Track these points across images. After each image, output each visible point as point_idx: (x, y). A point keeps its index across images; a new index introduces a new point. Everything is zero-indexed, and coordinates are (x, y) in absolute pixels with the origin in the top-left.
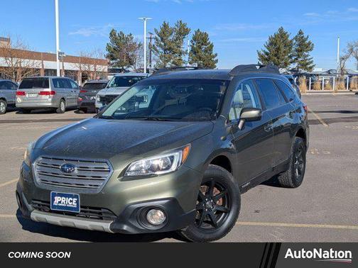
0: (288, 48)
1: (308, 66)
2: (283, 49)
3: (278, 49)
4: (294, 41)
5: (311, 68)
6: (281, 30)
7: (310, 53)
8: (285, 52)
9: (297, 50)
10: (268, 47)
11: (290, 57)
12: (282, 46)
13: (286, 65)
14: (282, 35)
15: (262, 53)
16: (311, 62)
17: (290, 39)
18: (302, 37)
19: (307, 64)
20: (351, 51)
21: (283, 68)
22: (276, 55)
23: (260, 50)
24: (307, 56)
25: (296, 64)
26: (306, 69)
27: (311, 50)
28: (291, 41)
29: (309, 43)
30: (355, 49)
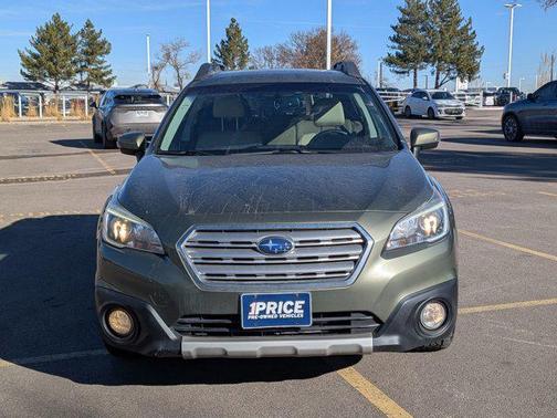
0: (70, 48)
1: (105, 78)
2: (63, 51)
3: (54, 50)
4: (80, 38)
5: (109, 81)
6: (56, 18)
7: (106, 57)
8: (66, 54)
9: (86, 53)
10: (36, 45)
11: (74, 63)
12: (61, 44)
13: (69, 75)
14: (59, 26)
15: (27, 54)
16: (110, 72)
17: (71, 33)
18: (92, 32)
19: (104, 75)
20: (168, 56)
21: (65, 79)
22: (51, 59)
23: (22, 50)
24: (102, 62)
25: (85, 75)
26: (102, 82)
27: (107, 52)
28: (75, 37)
29: (104, 42)
30: (172, 54)
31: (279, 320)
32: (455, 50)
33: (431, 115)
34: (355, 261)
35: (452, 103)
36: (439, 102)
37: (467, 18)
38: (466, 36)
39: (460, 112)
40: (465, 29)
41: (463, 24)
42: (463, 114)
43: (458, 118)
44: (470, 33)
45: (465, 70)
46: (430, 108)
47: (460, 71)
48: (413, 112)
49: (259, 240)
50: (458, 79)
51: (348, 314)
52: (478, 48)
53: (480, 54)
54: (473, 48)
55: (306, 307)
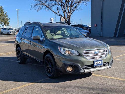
31: (99, 65)
32: (3, 19)
33: (9, 33)
34: (106, 54)
35: (13, 31)
36: (10, 31)
37: (5, 12)
38: (6, 16)
39: (15, 33)
40: (5, 14)
41: (5, 13)
42: (16, 33)
43: (14, 34)
44: (6, 15)
45: (6, 24)
46: (8, 32)
47: (5, 24)
48: (4, 33)
49: (94, 52)
50: (4, 25)
51: (105, 63)
52: (9, 19)
53: (9, 20)
54: (7, 19)
55: (102, 62)
